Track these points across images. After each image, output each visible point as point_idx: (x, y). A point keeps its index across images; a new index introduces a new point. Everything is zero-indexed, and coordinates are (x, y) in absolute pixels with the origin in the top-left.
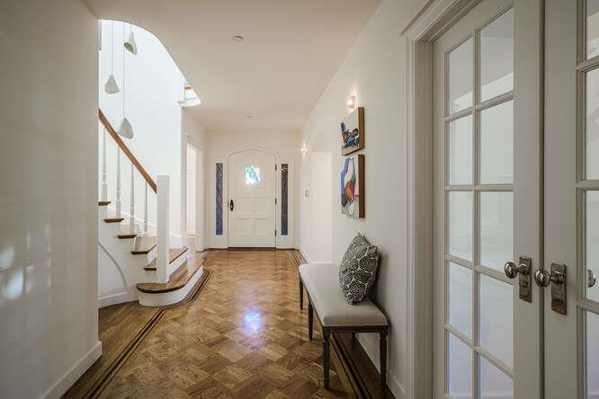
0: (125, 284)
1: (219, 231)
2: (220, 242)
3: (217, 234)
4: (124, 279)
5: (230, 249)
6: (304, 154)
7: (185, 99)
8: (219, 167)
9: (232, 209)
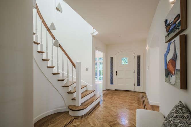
0: (65, 104)
1: (112, 83)
2: (112, 87)
3: (111, 84)
4: (65, 103)
5: (116, 90)
6: (147, 50)
7: (93, 32)
8: (112, 58)
9: (116, 75)
